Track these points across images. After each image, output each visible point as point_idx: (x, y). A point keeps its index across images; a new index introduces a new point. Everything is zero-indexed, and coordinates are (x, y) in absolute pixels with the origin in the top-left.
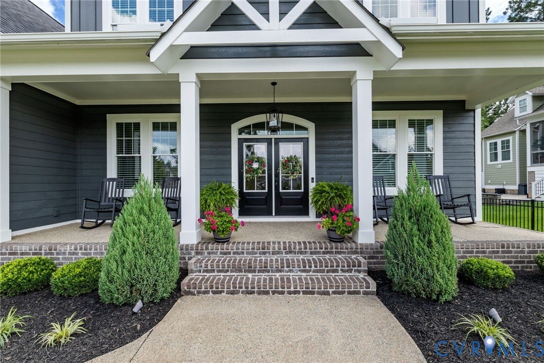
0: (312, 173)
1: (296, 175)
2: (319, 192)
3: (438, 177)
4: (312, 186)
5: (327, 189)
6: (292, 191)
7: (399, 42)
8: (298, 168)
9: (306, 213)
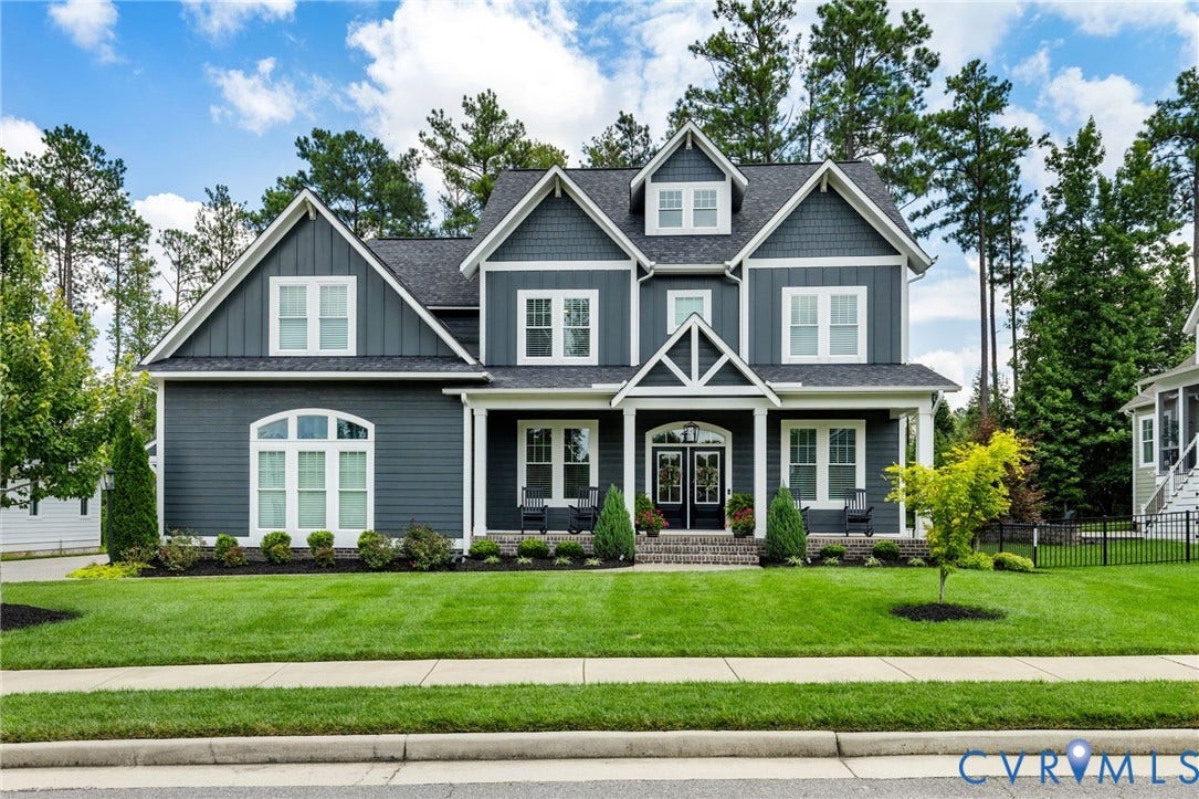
0: (729, 485)
1: (712, 486)
2: (734, 503)
3: (860, 491)
4: (728, 497)
5: (741, 500)
6: (707, 503)
7: (778, 395)
8: (714, 479)
9: (722, 527)
